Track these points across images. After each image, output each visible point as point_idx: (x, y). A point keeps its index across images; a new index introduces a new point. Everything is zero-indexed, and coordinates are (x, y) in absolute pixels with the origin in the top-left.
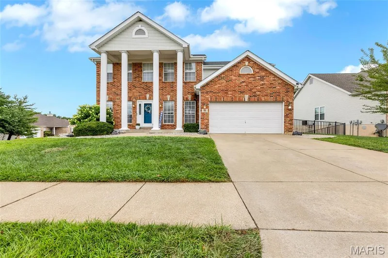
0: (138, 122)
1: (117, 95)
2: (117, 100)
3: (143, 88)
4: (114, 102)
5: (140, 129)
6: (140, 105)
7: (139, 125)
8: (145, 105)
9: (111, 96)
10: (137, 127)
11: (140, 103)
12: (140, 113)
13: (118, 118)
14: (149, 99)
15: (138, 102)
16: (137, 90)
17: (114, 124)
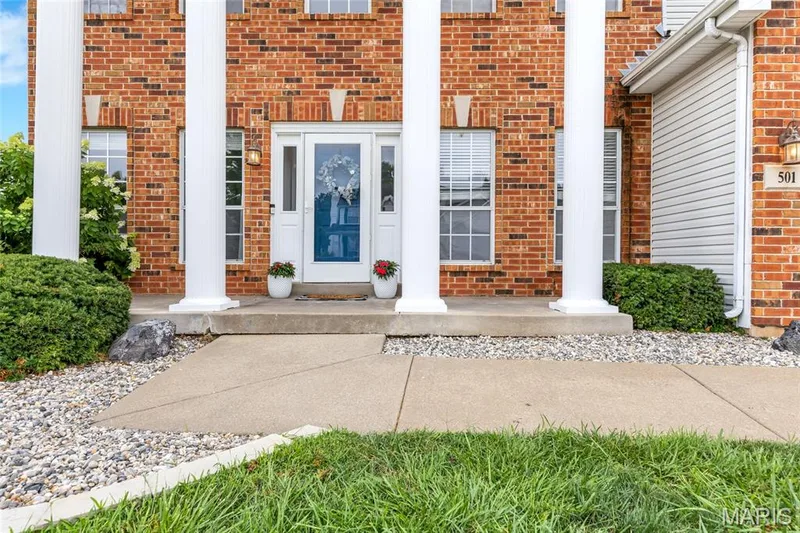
0: (278, 256)
1: (156, 90)
2: (149, 123)
3: (310, 51)
4: (136, 134)
5: (292, 294)
6: (290, 153)
7: (285, 270)
8: (322, 151)
9: (116, 100)
10: (278, 286)
11: (290, 142)
12: (290, 204)
13: (159, 229)
14: (345, 119)
15: (281, 136)
16: (271, 65)
17: (133, 266)
